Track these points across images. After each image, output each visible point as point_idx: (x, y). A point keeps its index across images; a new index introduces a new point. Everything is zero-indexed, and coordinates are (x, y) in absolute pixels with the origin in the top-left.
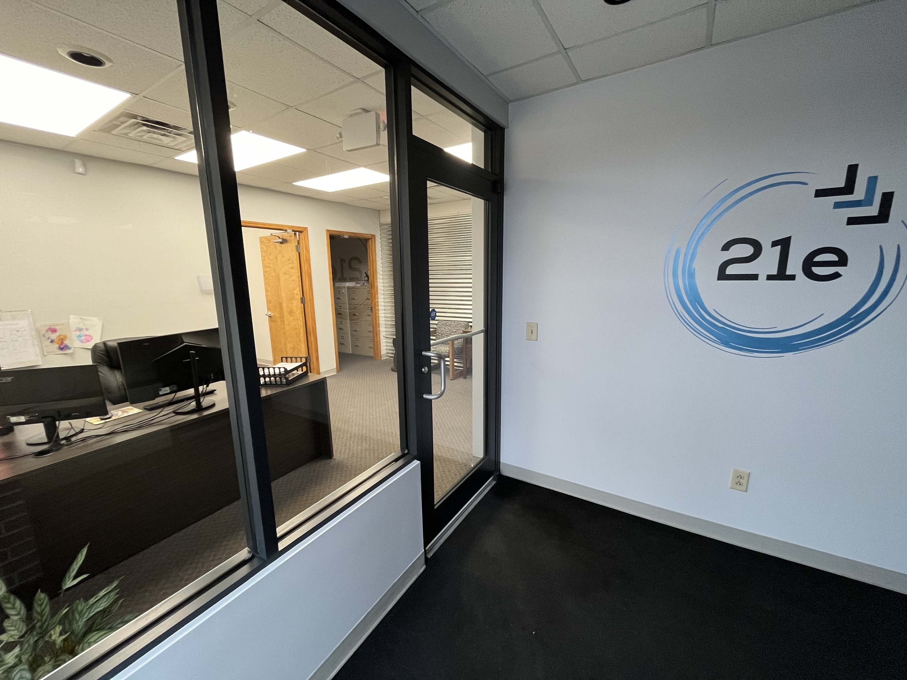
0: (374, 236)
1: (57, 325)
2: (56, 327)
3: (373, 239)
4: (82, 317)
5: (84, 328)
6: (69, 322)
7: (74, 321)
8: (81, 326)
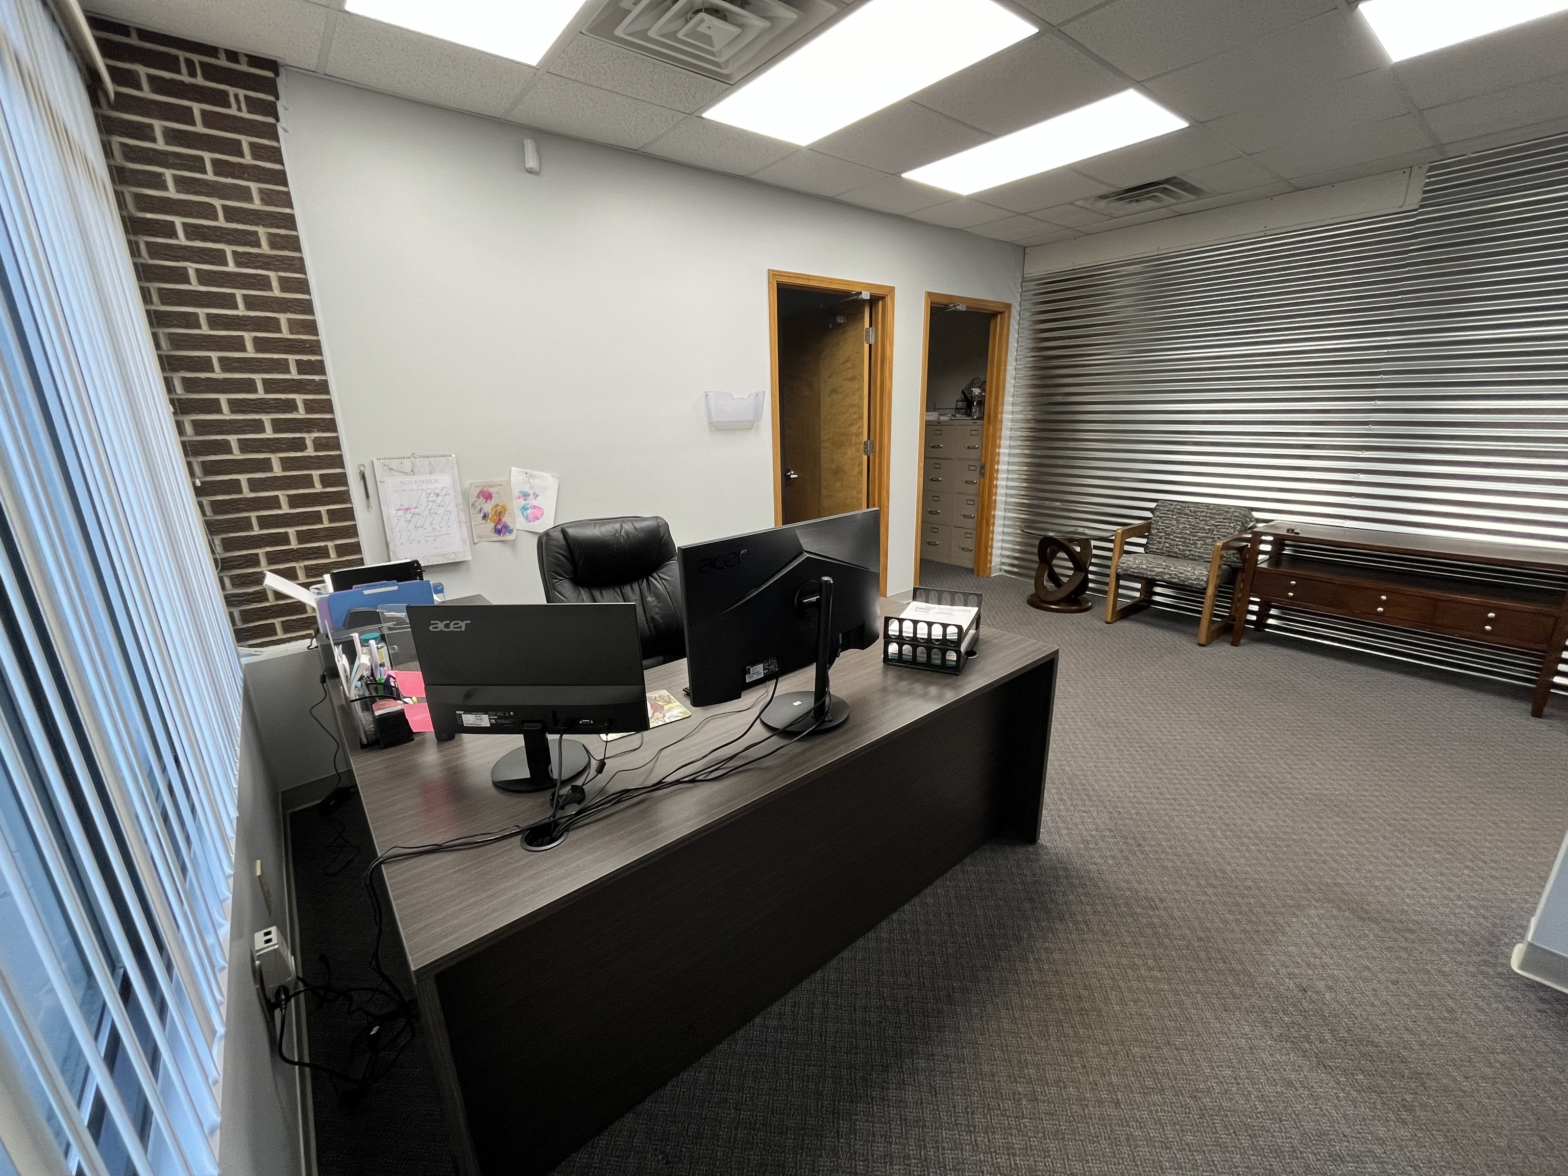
0: (1008, 306)
1: (493, 486)
2: (492, 490)
3: (1007, 314)
4: (529, 471)
5: (531, 492)
6: (510, 480)
7: (517, 476)
8: (527, 489)
